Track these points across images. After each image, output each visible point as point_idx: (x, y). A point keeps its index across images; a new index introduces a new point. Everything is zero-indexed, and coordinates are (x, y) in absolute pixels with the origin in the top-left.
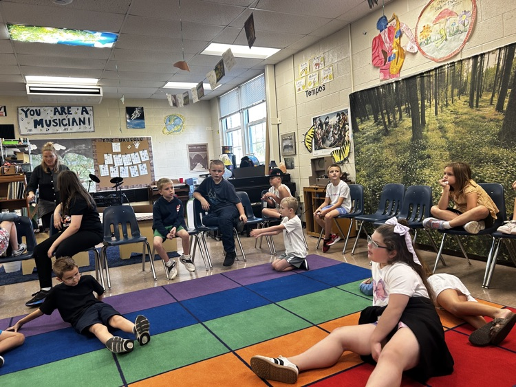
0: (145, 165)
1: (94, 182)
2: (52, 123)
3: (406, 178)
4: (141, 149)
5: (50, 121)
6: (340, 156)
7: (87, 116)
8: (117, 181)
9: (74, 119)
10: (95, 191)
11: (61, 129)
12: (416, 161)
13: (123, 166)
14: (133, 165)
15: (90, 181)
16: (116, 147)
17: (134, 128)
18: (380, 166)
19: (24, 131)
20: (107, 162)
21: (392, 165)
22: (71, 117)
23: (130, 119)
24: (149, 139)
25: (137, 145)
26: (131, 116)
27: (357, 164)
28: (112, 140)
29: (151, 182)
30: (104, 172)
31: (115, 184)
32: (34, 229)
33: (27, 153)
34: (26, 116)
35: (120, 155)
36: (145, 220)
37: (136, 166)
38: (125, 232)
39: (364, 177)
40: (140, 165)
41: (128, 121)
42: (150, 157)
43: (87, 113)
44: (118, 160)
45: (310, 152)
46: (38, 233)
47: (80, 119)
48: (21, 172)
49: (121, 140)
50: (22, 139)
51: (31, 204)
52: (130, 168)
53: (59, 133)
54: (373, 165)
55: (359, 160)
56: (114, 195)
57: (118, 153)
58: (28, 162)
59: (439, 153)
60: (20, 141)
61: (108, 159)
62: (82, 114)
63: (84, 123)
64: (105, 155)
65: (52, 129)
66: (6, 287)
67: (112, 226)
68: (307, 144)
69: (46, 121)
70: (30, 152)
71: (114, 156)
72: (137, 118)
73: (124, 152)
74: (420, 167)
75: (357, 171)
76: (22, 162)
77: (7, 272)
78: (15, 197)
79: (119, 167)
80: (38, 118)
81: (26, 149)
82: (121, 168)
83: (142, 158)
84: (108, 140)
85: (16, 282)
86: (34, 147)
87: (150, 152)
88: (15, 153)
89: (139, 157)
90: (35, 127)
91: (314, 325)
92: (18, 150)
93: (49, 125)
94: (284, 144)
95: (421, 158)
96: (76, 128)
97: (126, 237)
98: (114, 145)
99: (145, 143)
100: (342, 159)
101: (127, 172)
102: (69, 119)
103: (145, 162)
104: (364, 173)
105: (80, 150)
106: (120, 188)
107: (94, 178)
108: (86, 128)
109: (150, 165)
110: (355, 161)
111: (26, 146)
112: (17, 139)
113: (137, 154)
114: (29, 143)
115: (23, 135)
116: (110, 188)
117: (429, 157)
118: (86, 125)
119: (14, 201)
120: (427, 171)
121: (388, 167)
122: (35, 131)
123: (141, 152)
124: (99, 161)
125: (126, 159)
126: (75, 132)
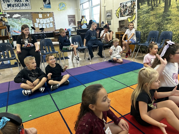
0: (52, 23)
1: (33, 30)
2: (15, 6)
3: (159, 29)
4: (50, 17)
5: (13, 4)
6: (131, 20)
7: (28, 3)
8: (42, 29)
9: (23, 4)
10: (34, 33)
11: (18, 8)
12: (164, 21)
13: (44, 23)
14: (47, 23)
15: (32, 29)
16: (40, 16)
17: (47, 8)
18: (148, 24)
19: (4, 9)
20: (37, 22)
21: (153, 23)
22: (21, 3)
23: (45, 4)
24: (53, 13)
25: (48, 15)
26: (45, 3)
27: (138, 23)
28: (38, 13)
29: (55, 30)
30: (36, 26)
31: (41, 31)
32: (13, 47)
33: (6, 18)
34: (4, 3)
35: (42, 19)
36: (55, 45)
37: (48, 24)
38: (49, 49)
39: (140, 28)
40: (50, 23)
41: (44, 5)
42: (53, 20)
43: (28, 1)
44: (42, 21)
45: (118, 18)
46: (15, 49)
47: (25, 4)
48: (5, 25)
49: (42, 13)
50: (4, 12)
51: (10, 38)
52: (46, 24)
53: (18, 10)
54: (145, 23)
55: (139, 21)
56: (41, 35)
57: (41, 18)
58: (7, 21)
59: (175, 18)
60: (3, 13)
61: (38, 21)
62: (26, 2)
63: (27, 6)
64: (36, 19)
65: (15, 8)
66: (5, 69)
67: (44, 47)
68: (117, 15)
69: (12, 4)
70: (7, 17)
71: (40, 19)
72: (48, 4)
73: (44, 18)
74: (166, 24)
75: (138, 26)
76: (4, 21)
77: (5, 63)
78: (4, 35)
79: (42, 24)
80: (9, 3)
81: (6, 16)
82: (43, 24)
83: (51, 21)
84: (37, 13)
85: (9, 67)
86: (8, 15)
87: (53, 18)
88: (1, 17)
89: (49, 20)
90: (8, 7)
91: (128, 87)
92: (3, 17)
93: (13, 6)
94: (107, 15)
95: (167, 20)
96: (24, 8)
97: (49, 51)
98: (39, 15)
99: (51, 14)
100: (132, 21)
101: (45, 26)
102: (21, 4)
103: (52, 22)
104: (141, 26)
105: (26, 17)
106: (43, 32)
107: (33, 28)
108: (28, 8)
109: (54, 23)
110: (137, 21)
111: (5, 15)
112: (2, 12)
113: (48, 19)
114: (6, 14)
115: (4, 10)
116: (39, 32)
117: (170, 19)
118: (28, 7)
119: (4, 37)
120: (168, 26)
121: (151, 24)
122: (8, 9)
123: (50, 18)
124: (34, 22)
125: (45, 21)
126: (24, 9)
